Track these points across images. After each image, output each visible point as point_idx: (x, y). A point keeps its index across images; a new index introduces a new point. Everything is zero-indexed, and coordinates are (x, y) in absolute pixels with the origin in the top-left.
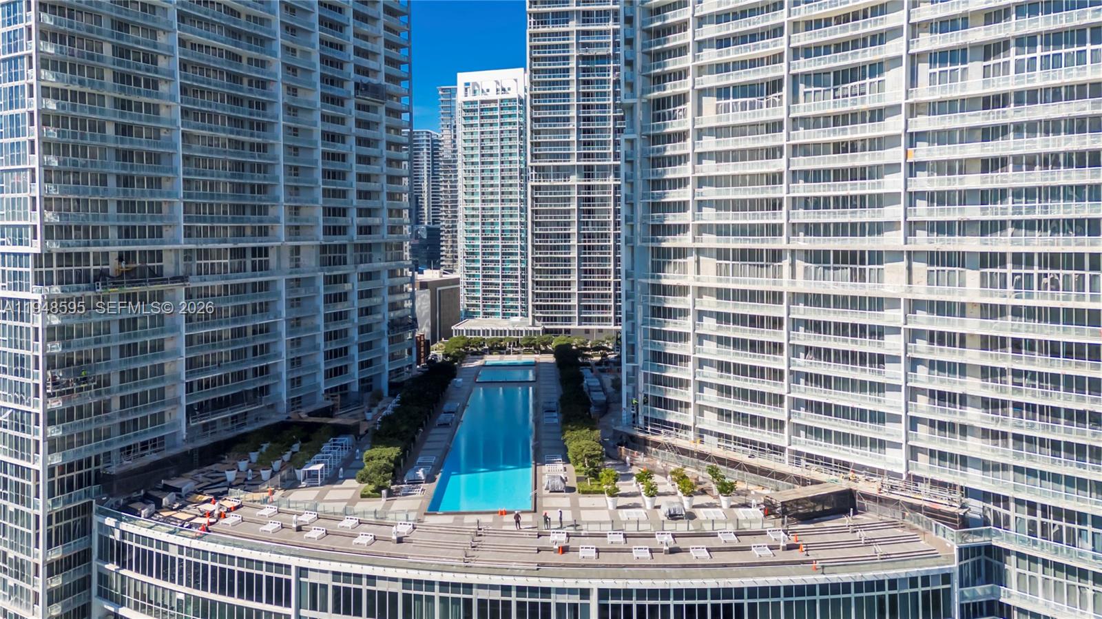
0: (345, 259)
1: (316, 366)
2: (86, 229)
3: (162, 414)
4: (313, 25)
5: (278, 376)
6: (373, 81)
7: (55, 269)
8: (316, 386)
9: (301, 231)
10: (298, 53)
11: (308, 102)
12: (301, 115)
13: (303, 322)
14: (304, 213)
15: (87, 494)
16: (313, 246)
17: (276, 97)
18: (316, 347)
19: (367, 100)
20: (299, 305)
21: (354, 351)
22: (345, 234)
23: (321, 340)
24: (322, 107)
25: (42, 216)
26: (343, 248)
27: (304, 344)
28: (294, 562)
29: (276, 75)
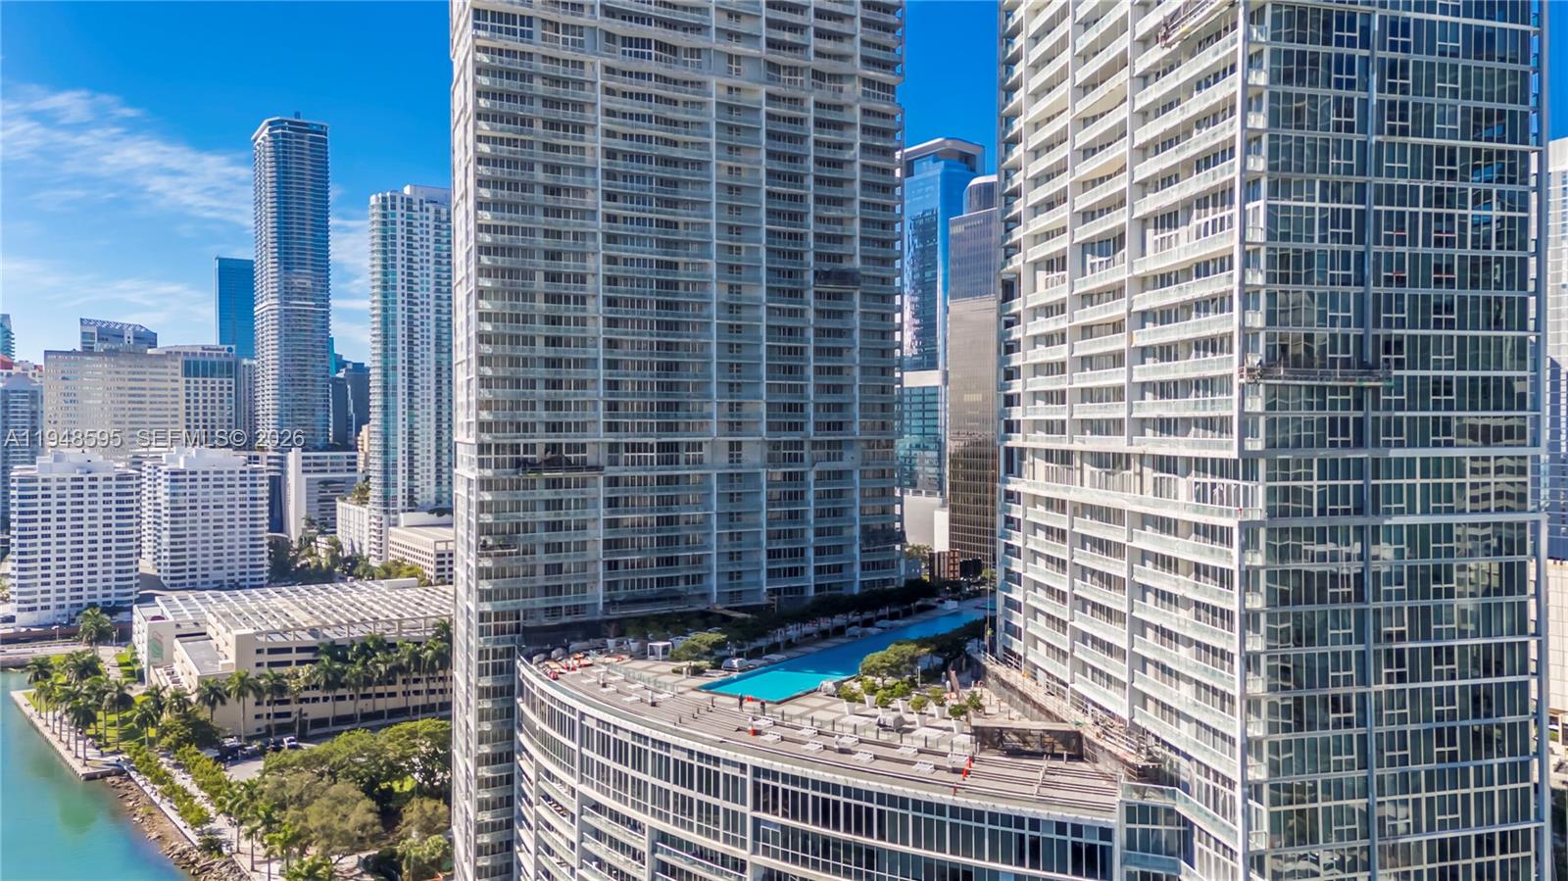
0: (802, 456)
1: (758, 563)
2: (518, 424)
3: (584, 585)
4: (759, 221)
5: (710, 568)
6: (845, 265)
7: (493, 456)
8: (759, 583)
9: (743, 426)
10: (743, 252)
11: (750, 298)
12: (744, 313)
13: (743, 517)
14: (745, 409)
15: (513, 640)
16: (758, 442)
17: (711, 297)
18: (758, 544)
19: (831, 288)
20: (739, 500)
21: (811, 553)
22: (802, 429)
23: (764, 538)
24: (768, 301)
25: (478, 415)
26: (799, 445)
27: (745, 540)
28: (580, 707)
29: (711, 276)
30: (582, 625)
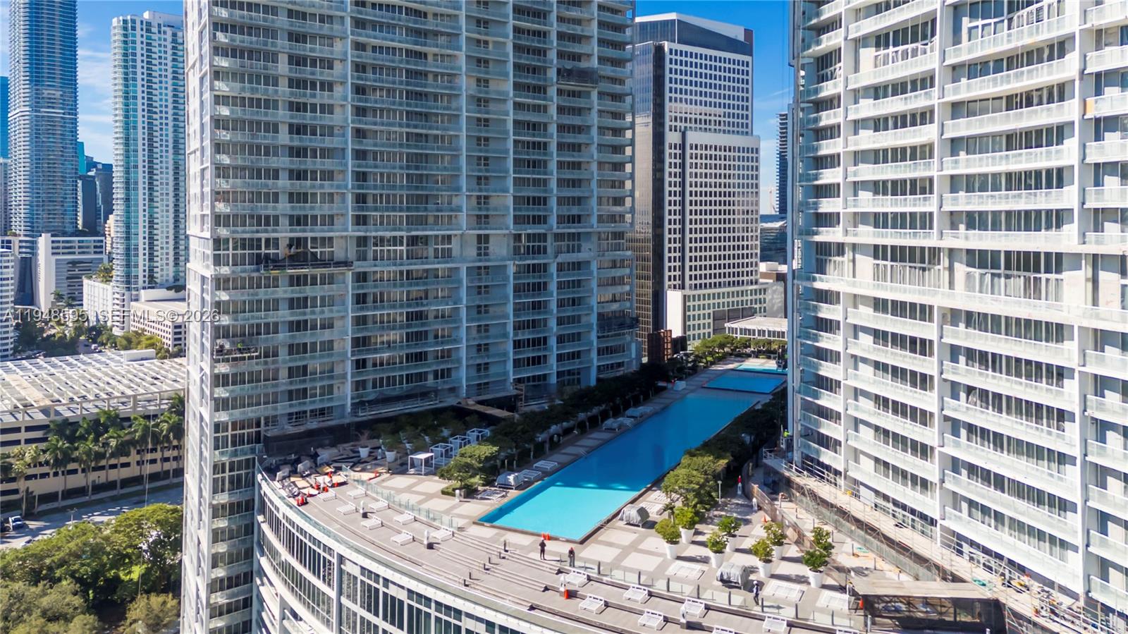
0: (545, 248)
1: (505, 354)
2: (259, 217)
3: (331, 386)
4: (507, 16)
5: (459, 361)
6: (584, 64)
7: (231, 252)
8: (506, 373)
9: (490, 220)
10: (491, 46)
11: (498, 93)
12: (492, 107)
13: (491, 309)
14: (493, 202)
15: (253, 451)
16: (504, 235)
17: (460, 89)
18: (505, 335)
19: (572, 85)
20: (487, 292)
21: (553, 342)
22: (545, 222)
23: (510, 329)
24: (515, 96)
25: (213, 207)
26: (543, 237)
27: (492, 331)
28: (339, 548)
29: (460, 69)
30: (331, 430)
